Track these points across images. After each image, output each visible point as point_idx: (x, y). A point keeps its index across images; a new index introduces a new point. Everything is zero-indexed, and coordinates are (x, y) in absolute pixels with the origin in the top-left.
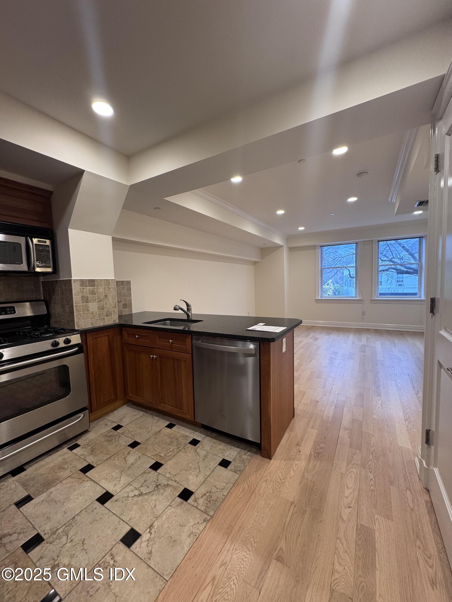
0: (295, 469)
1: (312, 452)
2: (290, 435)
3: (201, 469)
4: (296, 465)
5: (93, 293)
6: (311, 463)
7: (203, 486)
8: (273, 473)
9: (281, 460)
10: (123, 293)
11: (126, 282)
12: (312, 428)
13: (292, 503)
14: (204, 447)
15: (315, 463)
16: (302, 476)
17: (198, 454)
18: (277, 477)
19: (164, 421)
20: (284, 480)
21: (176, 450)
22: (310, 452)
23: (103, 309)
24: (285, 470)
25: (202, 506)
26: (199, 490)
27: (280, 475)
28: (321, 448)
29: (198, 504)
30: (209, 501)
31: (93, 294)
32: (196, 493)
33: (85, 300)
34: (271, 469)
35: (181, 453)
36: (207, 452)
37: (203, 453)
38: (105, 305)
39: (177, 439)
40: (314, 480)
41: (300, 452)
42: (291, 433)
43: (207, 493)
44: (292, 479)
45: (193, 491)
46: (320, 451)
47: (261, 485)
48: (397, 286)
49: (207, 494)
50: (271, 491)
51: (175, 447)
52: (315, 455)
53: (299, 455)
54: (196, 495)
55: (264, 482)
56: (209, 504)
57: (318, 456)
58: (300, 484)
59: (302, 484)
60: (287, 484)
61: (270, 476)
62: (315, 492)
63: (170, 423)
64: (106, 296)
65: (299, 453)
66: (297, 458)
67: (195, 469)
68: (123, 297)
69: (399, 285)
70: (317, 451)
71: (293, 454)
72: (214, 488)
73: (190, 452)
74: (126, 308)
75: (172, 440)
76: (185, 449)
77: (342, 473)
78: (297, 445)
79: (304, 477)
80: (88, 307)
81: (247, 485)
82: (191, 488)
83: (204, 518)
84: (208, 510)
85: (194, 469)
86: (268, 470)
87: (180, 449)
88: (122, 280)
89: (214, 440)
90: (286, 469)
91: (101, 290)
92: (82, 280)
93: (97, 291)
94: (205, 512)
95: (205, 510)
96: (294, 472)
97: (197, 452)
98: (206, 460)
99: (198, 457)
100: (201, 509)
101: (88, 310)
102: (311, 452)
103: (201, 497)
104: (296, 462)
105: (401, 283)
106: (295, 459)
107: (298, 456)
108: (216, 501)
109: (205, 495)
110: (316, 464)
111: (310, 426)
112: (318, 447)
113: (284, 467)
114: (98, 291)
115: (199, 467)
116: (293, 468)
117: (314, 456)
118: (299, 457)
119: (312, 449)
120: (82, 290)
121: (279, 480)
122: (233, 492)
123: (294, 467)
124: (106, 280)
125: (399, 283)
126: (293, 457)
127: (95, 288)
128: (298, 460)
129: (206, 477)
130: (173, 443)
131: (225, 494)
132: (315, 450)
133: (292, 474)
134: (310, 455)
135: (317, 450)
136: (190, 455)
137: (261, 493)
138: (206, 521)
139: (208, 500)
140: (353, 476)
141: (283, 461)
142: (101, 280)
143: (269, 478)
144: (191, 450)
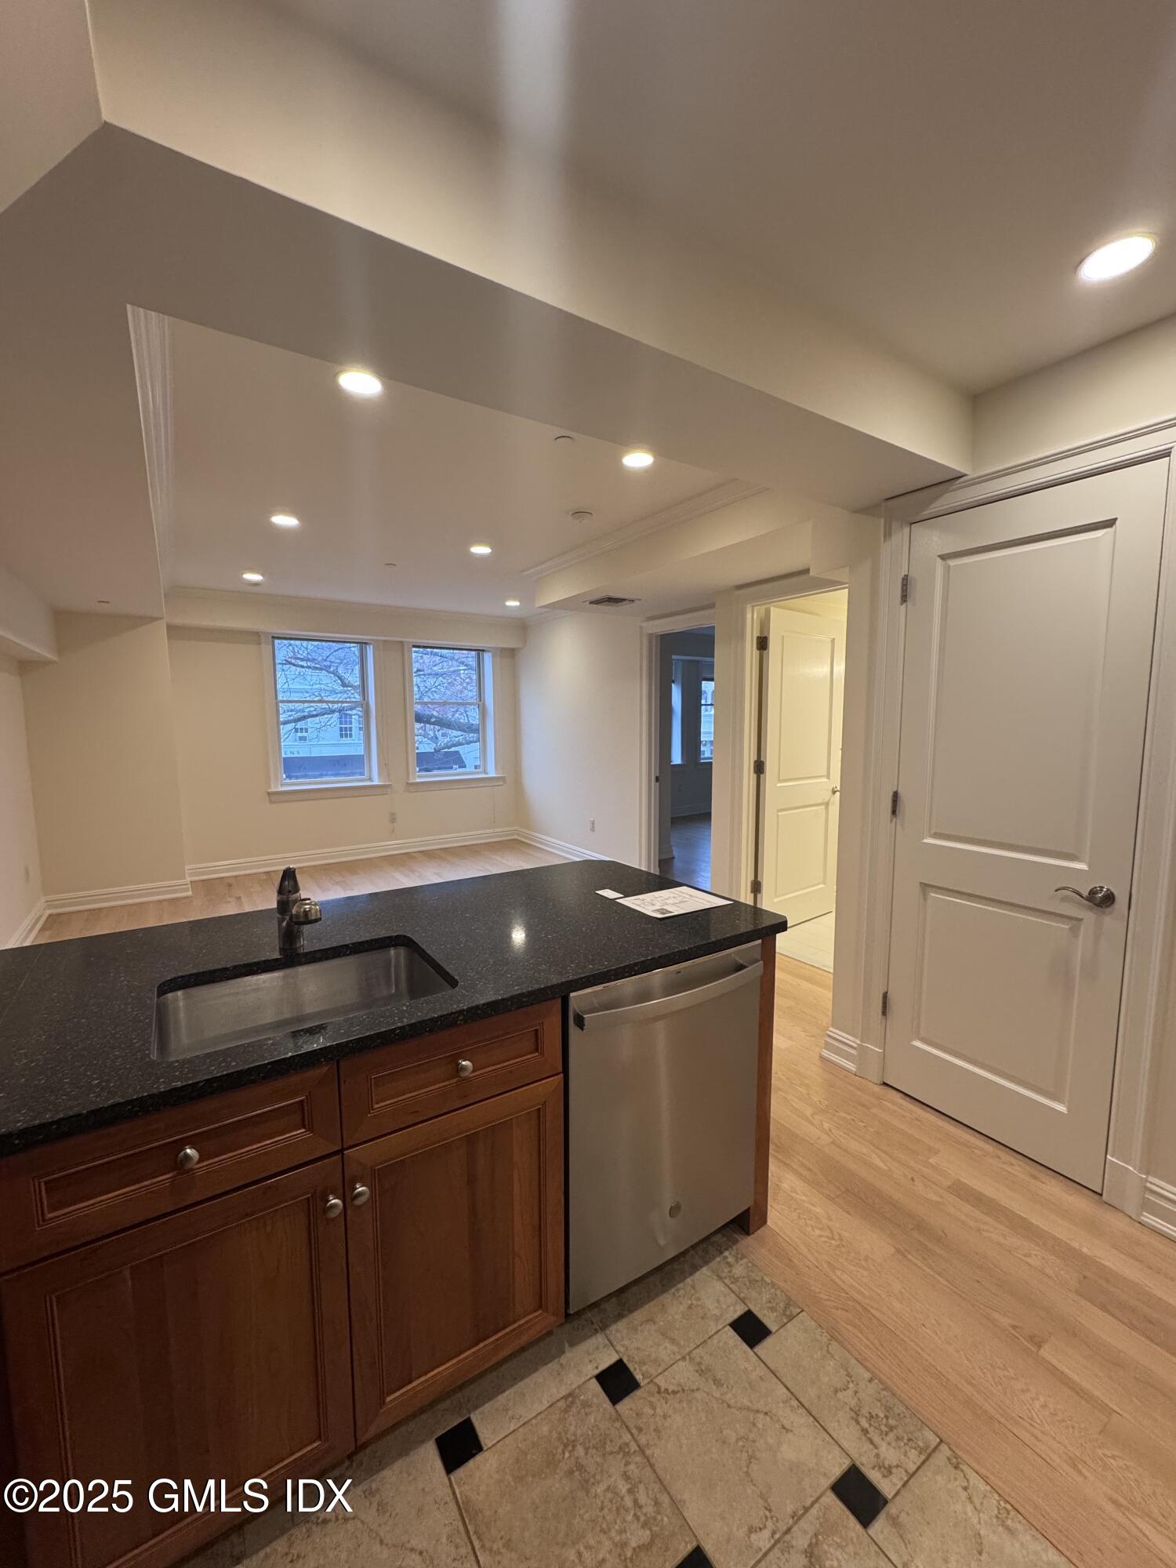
3: (761, 1405)
7: (832, 1426)
8: (811, 1241)
14: (655, 1361)
17: (680, 1391)
19: (398, 1465)
20: (835, 1234)
21: (632, 1467)
24: (805, 1217)
25: (905, 1454)
26: (845, 1444)
29: (897, 1466)
30: (891, 1428)
32: (855, 1456)
34: (796, 1240)
35: (656, 1452)
36: (684, 1358)
37: (683, 1374)
39: (570, 1444)
43: (858, 1423)
44: (833, 1218)
45: (846, 1464)
48: (296, 741)
49: (864, 1424)
50: (865, 1272)
51: (615, 1466)
54: (864, 1460)
56: (900, 1431)
60: (846, 1233)
63: (436, 1440)
67: (754, 1424)
69: (301, 738)
72: (840, 1395)
73: (665, 1417)
75: (564, 1466)
76: (640, 1430)
77: (832, 1142)
81: (839, 1312)
82: (836, 1469)
83: (950, 1467)
84: (921, 1444)
85: (755, 1430)
86: (797, 1247)
87: (634, 1447)
89: (638, 1316)
94: (929, 1454)
95: (920, 1453)
97: (674, 1392)
98: (720, 1375)
99: (697, 1395)
100: (918, 1464)
103: (871, 1447)
105: (304, 734)
108: (888, 1409)
109: (865, 1431)
113: (794, 1214)
115: (748, 1409)
122: (860, 1354)
125: (299, 734)
129: (795, 1403)
130: (581, 1467)
131: (867, 1375)
136: (678, 1419)
138: (958, 1463)
139: (884, 1428)
144: (653, 1406)
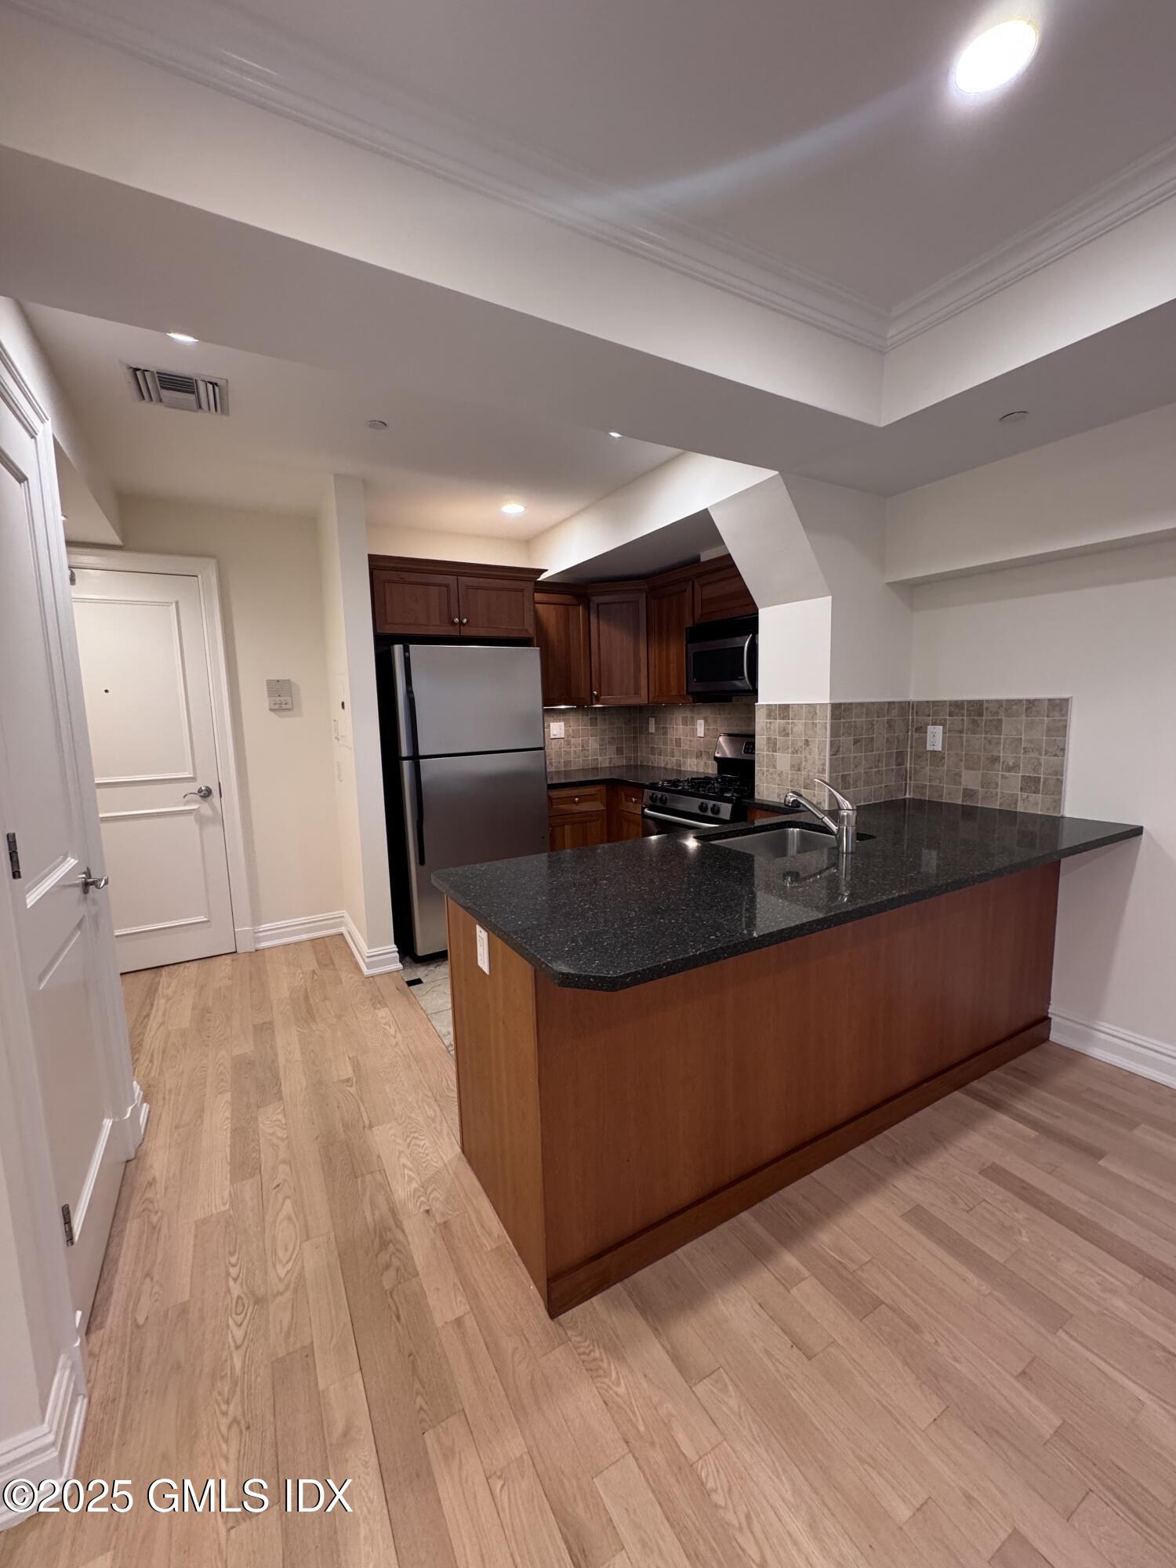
0: (406, 1171)
1: (400, 1236)
2: (490, 1234)
4: (411, 1179)
5: (785, 732)
6: (385, 1208)
8: (435, 1138)
9: (445, 1165)
10: (1030, 741)
11: (1046, 703)
12: (459, 1322)
13: (371, 1127)
15: (377, 1214)
16: (384, 1170)
18: (423, 1137)
20: (408, 1141)
22: (407, 1231)
23: (799, 770)
24: (422, 1155)
27: (422, 1143)
28: (388, 1266)
31: (784, 736)
33: (773, 745)
34: (446, 1139)
38: (804, 763)
40: (359, 1180)
41: (427, 1211)
42: (494, 1246)
44: (397, 1154)
46: (384, 1257)
47: (434, 1111)
50: (413, 1115)
52: (388, 1234)
53: (422, 1203)
55: (436, 1116)
57: (381, 1237)
58: (379, 1157)
59: (375, 1158)
60: (399, 1141)
61: (435, 1128)
62: (347, 1164)
64: (807, 742)
65: (428, 1208)
66: (420, 1193)
68: (1025, 752)
70: (391, 1247)
71: (435, 1194)
74: (1036, 792)
77: (308, 1239)
78: (445, 1222)
79: (380, 1171)
80: (776, 761)
86: (449, 1133)
88: (1032, 696)
90: (422, 1158)
91: (799, 726)
92: (769, 705)
93: (792, 730)
96: (404, 1165)
101: (775, 767)
102: (403, 1231)
104: (414, 1185)
106: (423, 1187)
107: (422, 1199)
110: (373, 1214)
111: (470, 1323)
112: (396, 1262)
113: (429, 1158)
114: (794, 730)
116: (411, 1170)
117: (390, 1230)
118: (419, 1197)
119: (405, 1243)
120: (768, 725)
121: (416, 1135)
123: (411, 1173)
124: (809, 705)
126: (430, 1189)
127: (788, 723)
128: (415, 1190)
132: (398, 1246)
133: (403, 1160)
134: (399, 1225)
135: (394, 1254)
137: (425, 1104)
140: (280, 1253)
141: (440, 1165)
142: (801, 705)
143: (433, 1125)
